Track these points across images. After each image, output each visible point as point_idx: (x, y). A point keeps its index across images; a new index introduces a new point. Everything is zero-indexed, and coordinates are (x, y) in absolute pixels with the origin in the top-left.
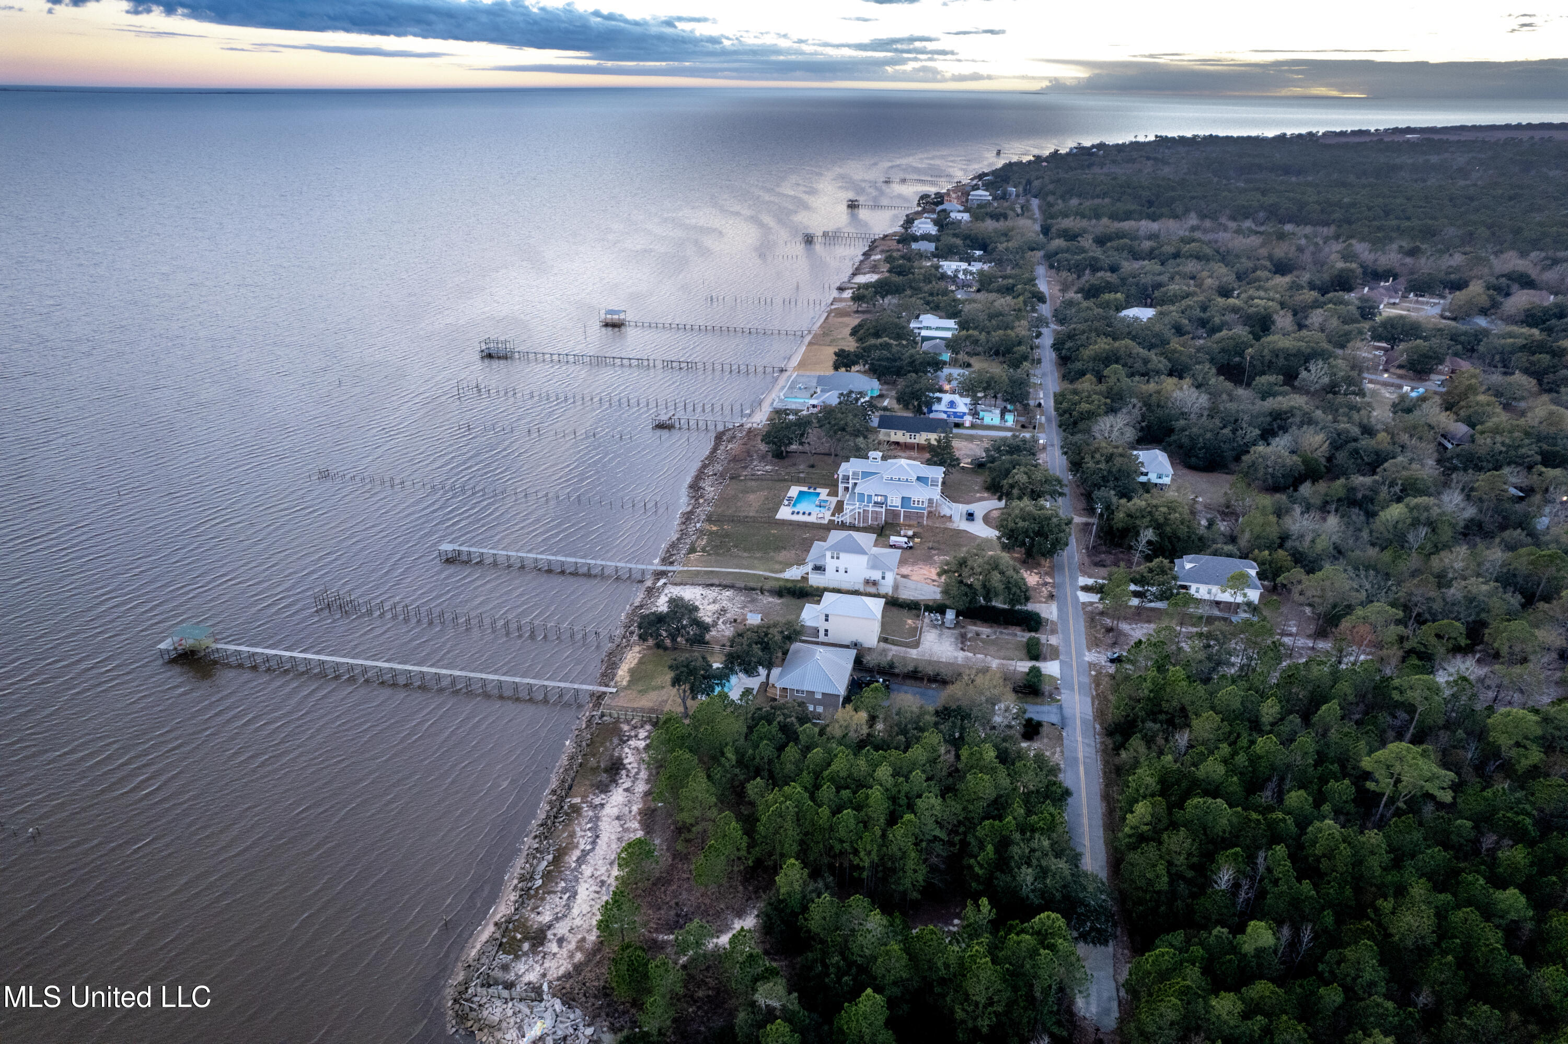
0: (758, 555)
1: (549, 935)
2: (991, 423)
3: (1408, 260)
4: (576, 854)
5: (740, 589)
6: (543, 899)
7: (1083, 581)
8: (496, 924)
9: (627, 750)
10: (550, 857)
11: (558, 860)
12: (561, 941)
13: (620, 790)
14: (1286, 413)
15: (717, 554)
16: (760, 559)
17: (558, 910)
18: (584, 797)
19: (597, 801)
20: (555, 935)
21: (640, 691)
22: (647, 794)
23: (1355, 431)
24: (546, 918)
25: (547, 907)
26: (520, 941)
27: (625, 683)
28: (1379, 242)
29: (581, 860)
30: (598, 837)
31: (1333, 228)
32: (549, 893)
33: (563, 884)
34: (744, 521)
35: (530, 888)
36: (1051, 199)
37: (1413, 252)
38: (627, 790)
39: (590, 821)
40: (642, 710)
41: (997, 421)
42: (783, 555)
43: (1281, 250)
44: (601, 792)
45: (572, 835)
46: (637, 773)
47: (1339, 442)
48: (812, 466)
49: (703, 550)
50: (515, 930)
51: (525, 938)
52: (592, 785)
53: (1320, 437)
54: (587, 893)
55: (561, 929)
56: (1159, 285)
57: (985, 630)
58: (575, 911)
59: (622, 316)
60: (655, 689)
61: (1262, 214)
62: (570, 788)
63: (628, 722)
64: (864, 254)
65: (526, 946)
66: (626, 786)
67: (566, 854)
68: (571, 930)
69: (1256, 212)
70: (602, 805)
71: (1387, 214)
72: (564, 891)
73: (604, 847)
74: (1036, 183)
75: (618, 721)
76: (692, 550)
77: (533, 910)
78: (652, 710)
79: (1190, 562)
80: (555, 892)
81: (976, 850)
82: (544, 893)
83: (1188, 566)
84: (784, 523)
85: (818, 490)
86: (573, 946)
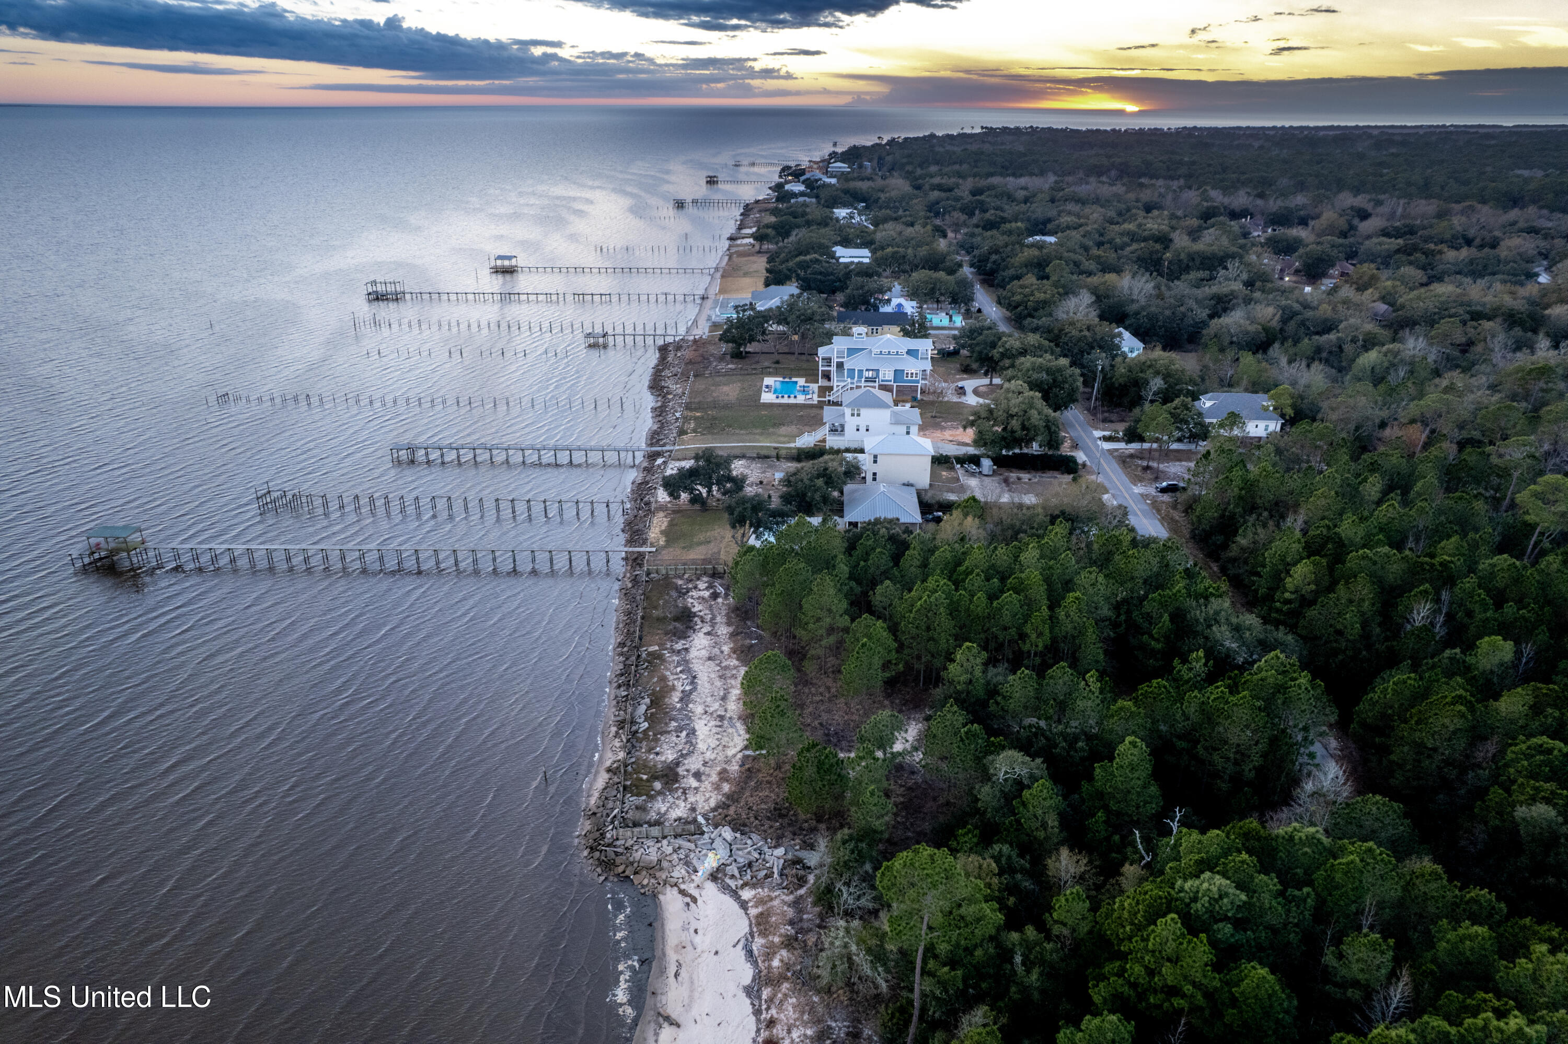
0: (758, 431)
1: (681, 770)
2: (940, 324)
3: (1259, 202)
4: (675, 697)
5: (753, 459)
6: (657, 740)
7: (1098, 434)
8: (609, 770)
9: (690, 600)
10: (647, 701)
11: (657, 701)
12: (698, 775)
13: (701, 635)
14: (1226, 296)
15: (713, 434)
16: (762, 434)
17: (680, 747)
18: (662, 646)
19: (679, 646)
20: (688, 771)
21: (684, 548)
22: (733, 635)
23: (1297, 307)
24: (669, 756)
25: (665, 746)
26: (648, 780)
27: (662, 543)
28: (1229, 188)
29: (686, 697)
30: (695, 677)
31: (1182, 182)
32: (663, 733)
33: (674, 724)
34: (727, 406)
35: (636, 732)
36: (909, 168)
37: (1261, 196)
38: (708, 634)
39: (679, 664)
40: (694, 562)
41: (946, 322)
42: (783, 430)
43: (1146, 196)
44: (680, 638)
45: (663, 679)
46: (713, 618)
47: (1288, 316)
48: (777, 362)
49: (694, 431)
50: (637, 772)
51: (655, 778)
52: (666, 634)
53: (1270, 310)
54: (707, 728)
55: (693, 763)
56: (1049, 220)
57: (1025, 476)
58: (701, 746)
59: (514, 262)
60: (700, 544)
61: (1113, 173)
62: (640, 638)
63: (681, 577)
64: (742, 214)
65: (658, 785)
66: (705, 630)
67: (664, 697)
68: (705, 764)
69: (1109, 170)
70: (686, 650)
71: (1224, 170)
72: (679, 730)
73: (707, 685)
74: (889, 159)
75: (667, 577)
76: (682, 432)
77: (650, 751)
78: (705, 561)
79: (1209, 400)
80: (669, 732)
81: (1146, 625)
82: (655, 735)
83: (1208, 404)
84: (771, 406)
85: (794, 379)
86: (714, 778)
